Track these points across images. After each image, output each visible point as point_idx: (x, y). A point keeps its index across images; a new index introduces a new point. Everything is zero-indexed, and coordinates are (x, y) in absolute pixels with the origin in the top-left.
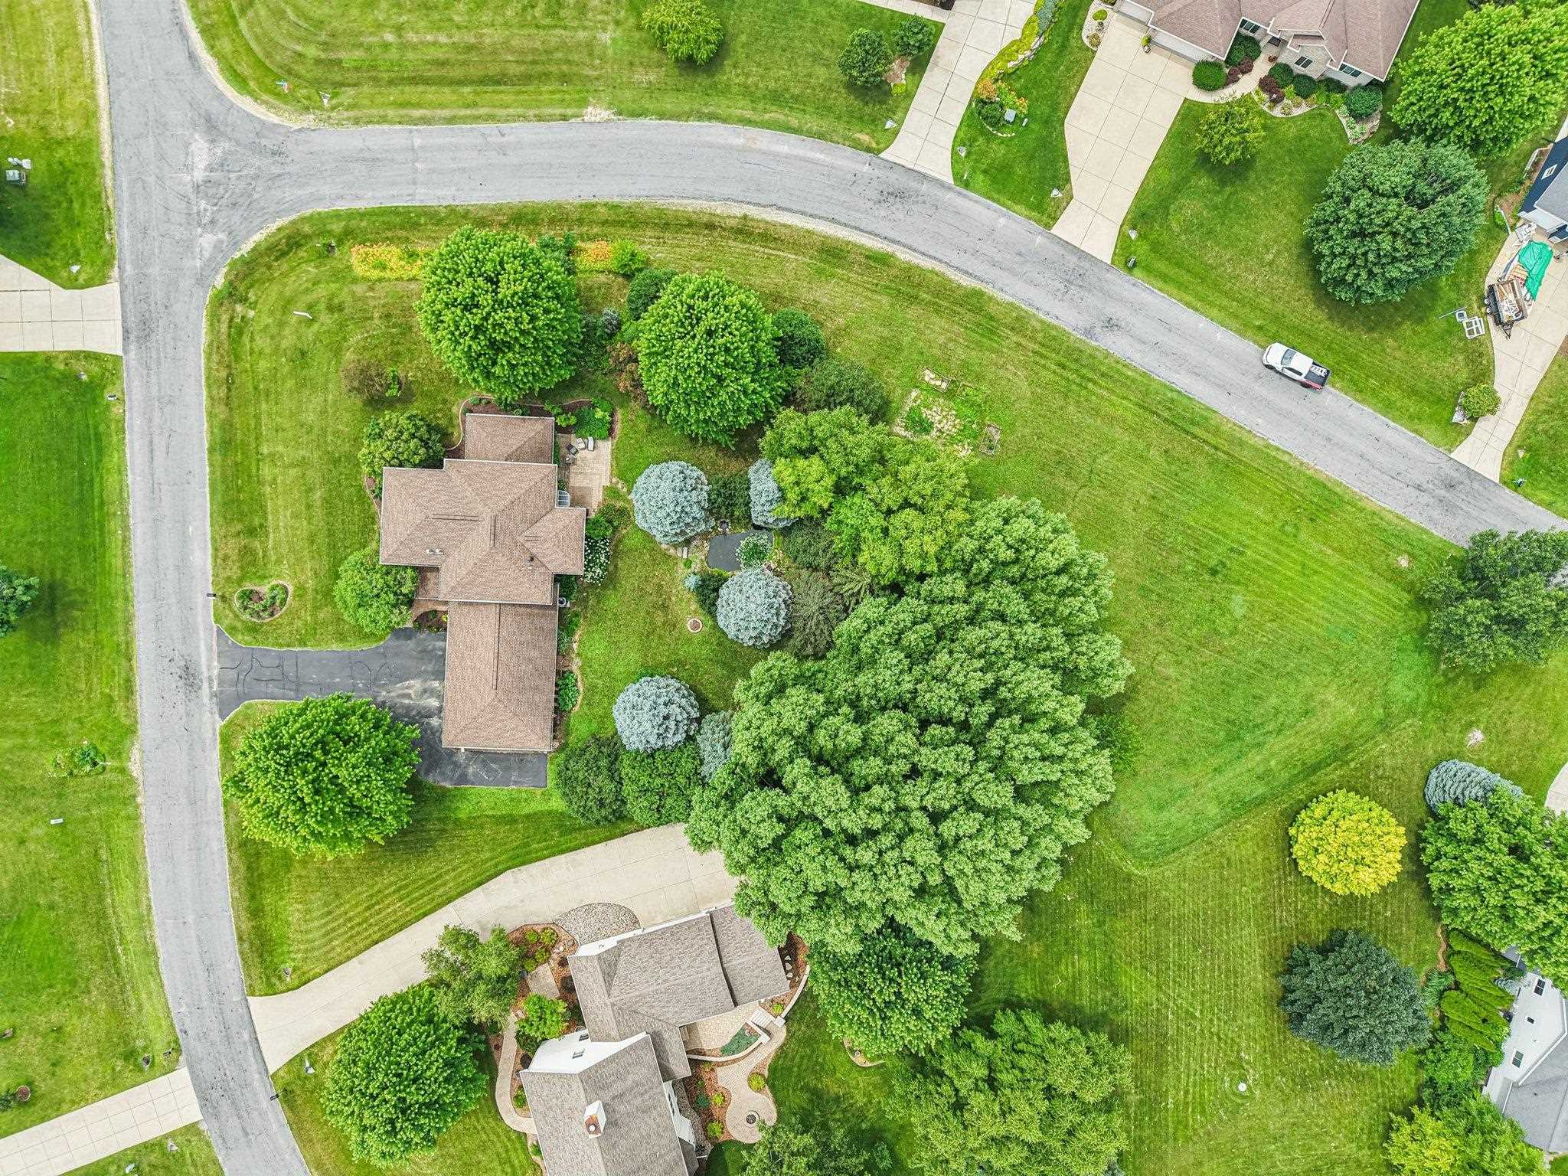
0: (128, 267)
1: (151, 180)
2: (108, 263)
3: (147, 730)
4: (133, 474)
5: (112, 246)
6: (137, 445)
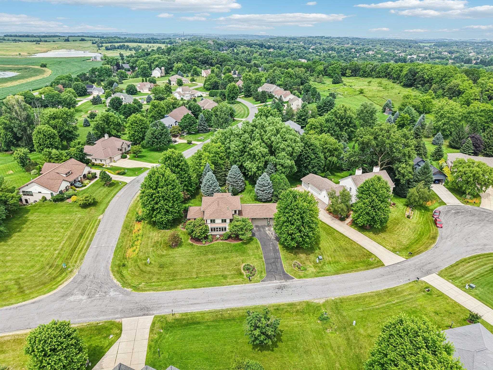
0: (117, 316)
1: (80, 311)
2: (113, 323)
3: (306, 298)
4: (204, 309)
5: (105, 322)
6: (192, 308)
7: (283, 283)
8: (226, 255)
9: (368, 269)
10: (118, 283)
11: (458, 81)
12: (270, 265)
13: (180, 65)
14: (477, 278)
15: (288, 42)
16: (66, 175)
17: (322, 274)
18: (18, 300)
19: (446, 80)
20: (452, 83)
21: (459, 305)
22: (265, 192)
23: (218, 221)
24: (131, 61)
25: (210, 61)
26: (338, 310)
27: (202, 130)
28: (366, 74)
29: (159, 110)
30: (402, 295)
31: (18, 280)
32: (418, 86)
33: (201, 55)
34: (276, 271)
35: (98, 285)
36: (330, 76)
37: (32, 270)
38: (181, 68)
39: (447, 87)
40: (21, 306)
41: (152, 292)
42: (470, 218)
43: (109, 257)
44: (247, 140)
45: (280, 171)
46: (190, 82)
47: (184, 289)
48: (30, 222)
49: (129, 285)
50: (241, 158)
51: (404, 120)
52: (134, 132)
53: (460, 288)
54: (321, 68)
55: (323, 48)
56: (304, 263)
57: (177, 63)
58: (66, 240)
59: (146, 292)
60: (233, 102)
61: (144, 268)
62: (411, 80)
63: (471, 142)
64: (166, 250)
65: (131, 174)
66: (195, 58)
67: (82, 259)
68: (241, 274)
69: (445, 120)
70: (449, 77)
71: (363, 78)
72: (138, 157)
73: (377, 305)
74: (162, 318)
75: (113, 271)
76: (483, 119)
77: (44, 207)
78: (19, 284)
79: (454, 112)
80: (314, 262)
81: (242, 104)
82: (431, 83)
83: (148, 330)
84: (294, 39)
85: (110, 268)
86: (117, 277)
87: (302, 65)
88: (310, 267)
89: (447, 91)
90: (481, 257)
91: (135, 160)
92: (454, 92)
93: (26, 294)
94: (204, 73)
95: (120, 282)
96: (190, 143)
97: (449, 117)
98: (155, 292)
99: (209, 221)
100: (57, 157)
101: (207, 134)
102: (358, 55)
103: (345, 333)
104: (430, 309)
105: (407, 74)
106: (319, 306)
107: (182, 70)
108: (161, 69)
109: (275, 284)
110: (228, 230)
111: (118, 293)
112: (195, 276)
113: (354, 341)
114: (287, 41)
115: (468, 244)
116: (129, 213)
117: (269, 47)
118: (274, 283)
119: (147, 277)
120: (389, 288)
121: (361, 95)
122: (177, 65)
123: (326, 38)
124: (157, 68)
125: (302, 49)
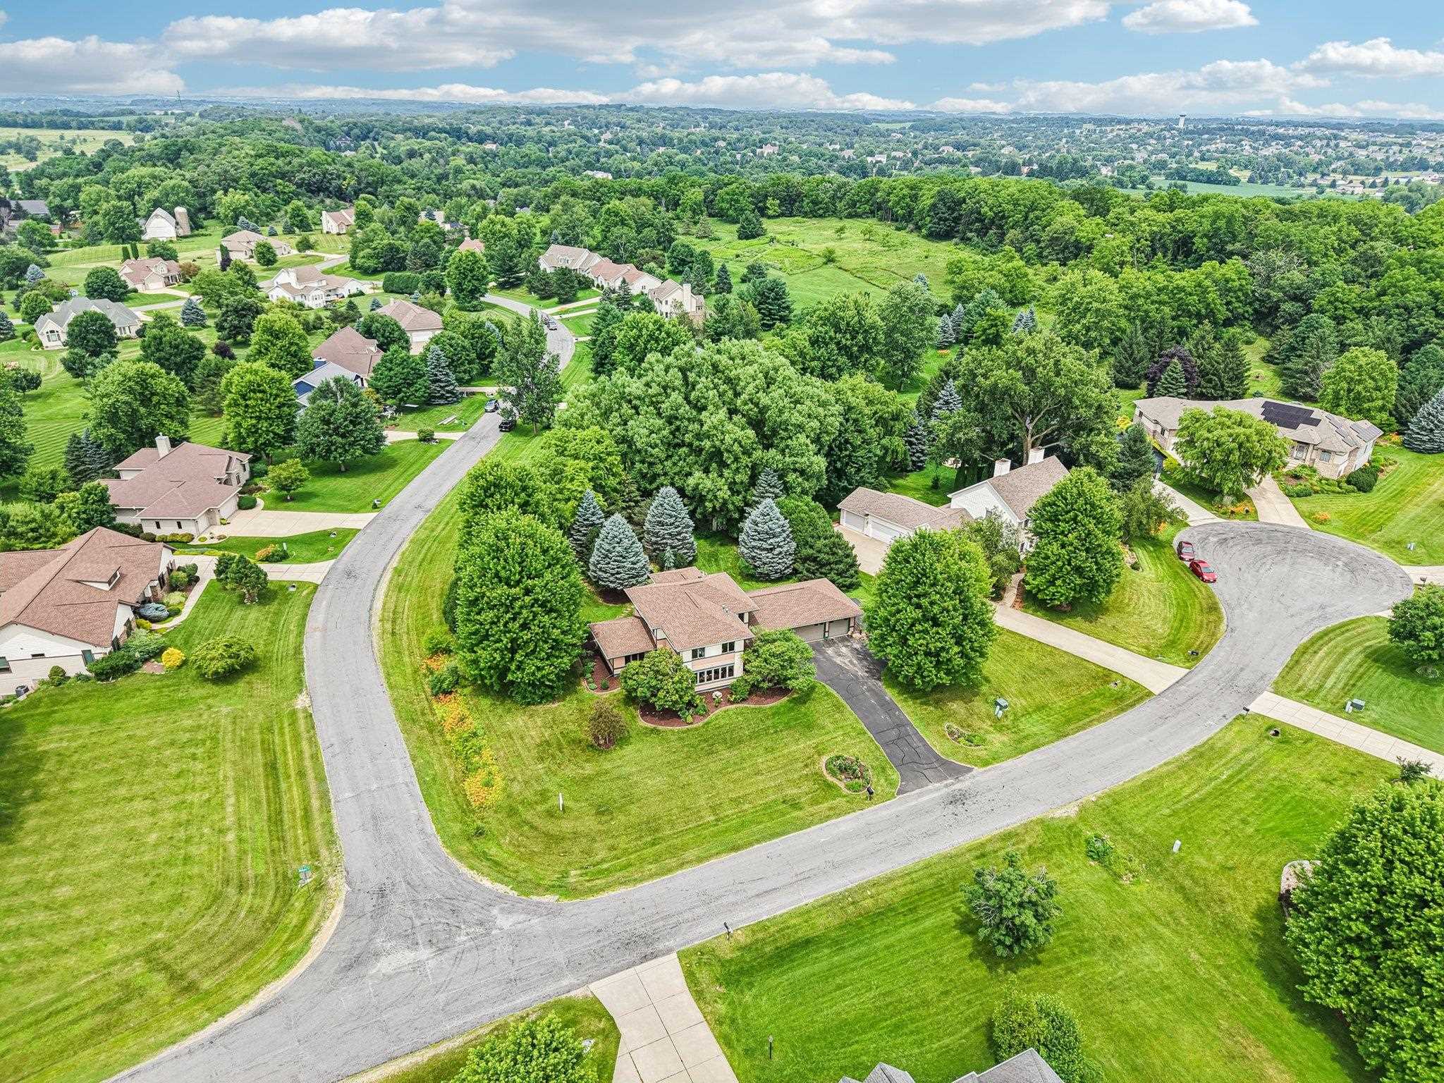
0: (565, 982)
2: (569, 1006)
5: (544, 1008)
6: (768, 907)
7: (953, 788)
8: (766, 742)
9: (1123, 710)
10: (501, 888)
11: (1068, 220)
12: (894, 747)
13: (237, 198)
14: (1354, 685)
15: (529, 123)
16: (109, 583)
17: (1027, 743)
18: (192, 1019)
19: (1037, 218)
20: (1055, 226)
21: (1358, 754)
22: (776, 552)
23: (714, 650)
24: (52, 189)
25: (334, 183)
26: (1120, 824)
27: (442, 397)
28: (819, 209)
29: (291, 344)
30: (1231, 756)
31: (154, 955)
32: (969, 235)
33: (301, 166)
34: (916, 758)
35: (441, 908)
36: (722, 216)
37: (181, 913)
38: (244, 207)
39: (1045, 236)
40: (222, 1034)
41: (622, 890)
42: (1258, 550)
43: (419, 818)
44: (681, 411)
45: (799, 490)
46: (295, 252)
47: (707, 858)
48: (54, 759)
49: (538, 887)
50: (668, 463)
51: (996, 325)
52: (254, 421)
53: (1334, 713)
54: (696, 194)
55: (638, 137)
56: (969, 726)
57: (226, 192)
58: (237, 794)
59: (604, 895)
60: (475, 307)
61: (551, 827)
62: (946, 220)
63: (1179, 367)
64: (587, 761)
65: (306, 554)
66: (283, 176)
67: (331, 842)
68: (830, 786)
69: (1090, 319)
70: (1043, 210)
71: (814, 221)
72: (292, 499)
73: (1193, 793)
74: (702, 954)
75: (461, 858)
76: (1166, 309)
77: (70, 702)
78: (166, 968)
79: (1108, 297)
80: (989, 716)
81: (502, 308)
82: (1000, 227)
83: (687, 998)
84: (541, 112)
85: (445, 851)
86: (486, 870)
87: (640, 189)
88: (987, 732)
89: (1047, 247)
90: (1331, 635)
91: (287, 509)
92: (1066, 247)
93: (208, 993)
94: (332, 222)
95: (502, 882)
96: (426, 438)
97: (1098, 310)
98: (630, 888)
99: (687, 656)
100: (32, 530)
101: (459, 406)
102: (738, 157)
103: (1167, 875)
104: (1309, 775)
105: (934, 206)
106: (1074, 825)
107: (250, 215)
108: (174, 216)
109: (936, 795)
110: (738, 672)
111: (522, 917)
112: (712, 818)
113: (1198, 890)
114: (522, 118)
115: (1292, 611)
116: (388, 675)
117: (481, 138)
118: (931, 791)
119: (576, 850)
120: (1197, 743)
121: (831, 265)
122: (227, 200)
123: (632, 109)
124: (159, 211)
125: (580, 142)
